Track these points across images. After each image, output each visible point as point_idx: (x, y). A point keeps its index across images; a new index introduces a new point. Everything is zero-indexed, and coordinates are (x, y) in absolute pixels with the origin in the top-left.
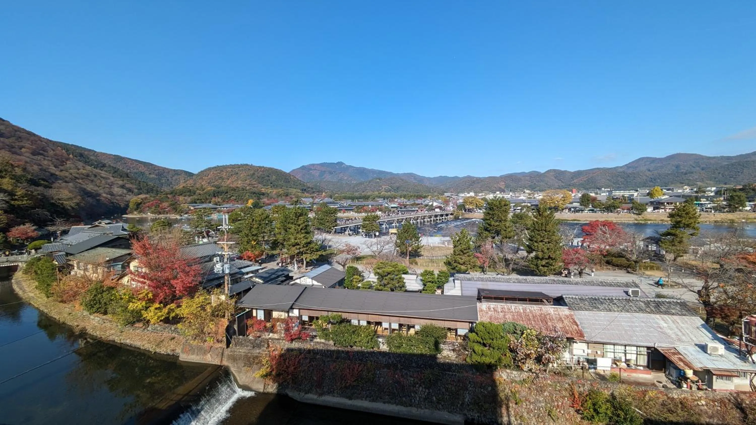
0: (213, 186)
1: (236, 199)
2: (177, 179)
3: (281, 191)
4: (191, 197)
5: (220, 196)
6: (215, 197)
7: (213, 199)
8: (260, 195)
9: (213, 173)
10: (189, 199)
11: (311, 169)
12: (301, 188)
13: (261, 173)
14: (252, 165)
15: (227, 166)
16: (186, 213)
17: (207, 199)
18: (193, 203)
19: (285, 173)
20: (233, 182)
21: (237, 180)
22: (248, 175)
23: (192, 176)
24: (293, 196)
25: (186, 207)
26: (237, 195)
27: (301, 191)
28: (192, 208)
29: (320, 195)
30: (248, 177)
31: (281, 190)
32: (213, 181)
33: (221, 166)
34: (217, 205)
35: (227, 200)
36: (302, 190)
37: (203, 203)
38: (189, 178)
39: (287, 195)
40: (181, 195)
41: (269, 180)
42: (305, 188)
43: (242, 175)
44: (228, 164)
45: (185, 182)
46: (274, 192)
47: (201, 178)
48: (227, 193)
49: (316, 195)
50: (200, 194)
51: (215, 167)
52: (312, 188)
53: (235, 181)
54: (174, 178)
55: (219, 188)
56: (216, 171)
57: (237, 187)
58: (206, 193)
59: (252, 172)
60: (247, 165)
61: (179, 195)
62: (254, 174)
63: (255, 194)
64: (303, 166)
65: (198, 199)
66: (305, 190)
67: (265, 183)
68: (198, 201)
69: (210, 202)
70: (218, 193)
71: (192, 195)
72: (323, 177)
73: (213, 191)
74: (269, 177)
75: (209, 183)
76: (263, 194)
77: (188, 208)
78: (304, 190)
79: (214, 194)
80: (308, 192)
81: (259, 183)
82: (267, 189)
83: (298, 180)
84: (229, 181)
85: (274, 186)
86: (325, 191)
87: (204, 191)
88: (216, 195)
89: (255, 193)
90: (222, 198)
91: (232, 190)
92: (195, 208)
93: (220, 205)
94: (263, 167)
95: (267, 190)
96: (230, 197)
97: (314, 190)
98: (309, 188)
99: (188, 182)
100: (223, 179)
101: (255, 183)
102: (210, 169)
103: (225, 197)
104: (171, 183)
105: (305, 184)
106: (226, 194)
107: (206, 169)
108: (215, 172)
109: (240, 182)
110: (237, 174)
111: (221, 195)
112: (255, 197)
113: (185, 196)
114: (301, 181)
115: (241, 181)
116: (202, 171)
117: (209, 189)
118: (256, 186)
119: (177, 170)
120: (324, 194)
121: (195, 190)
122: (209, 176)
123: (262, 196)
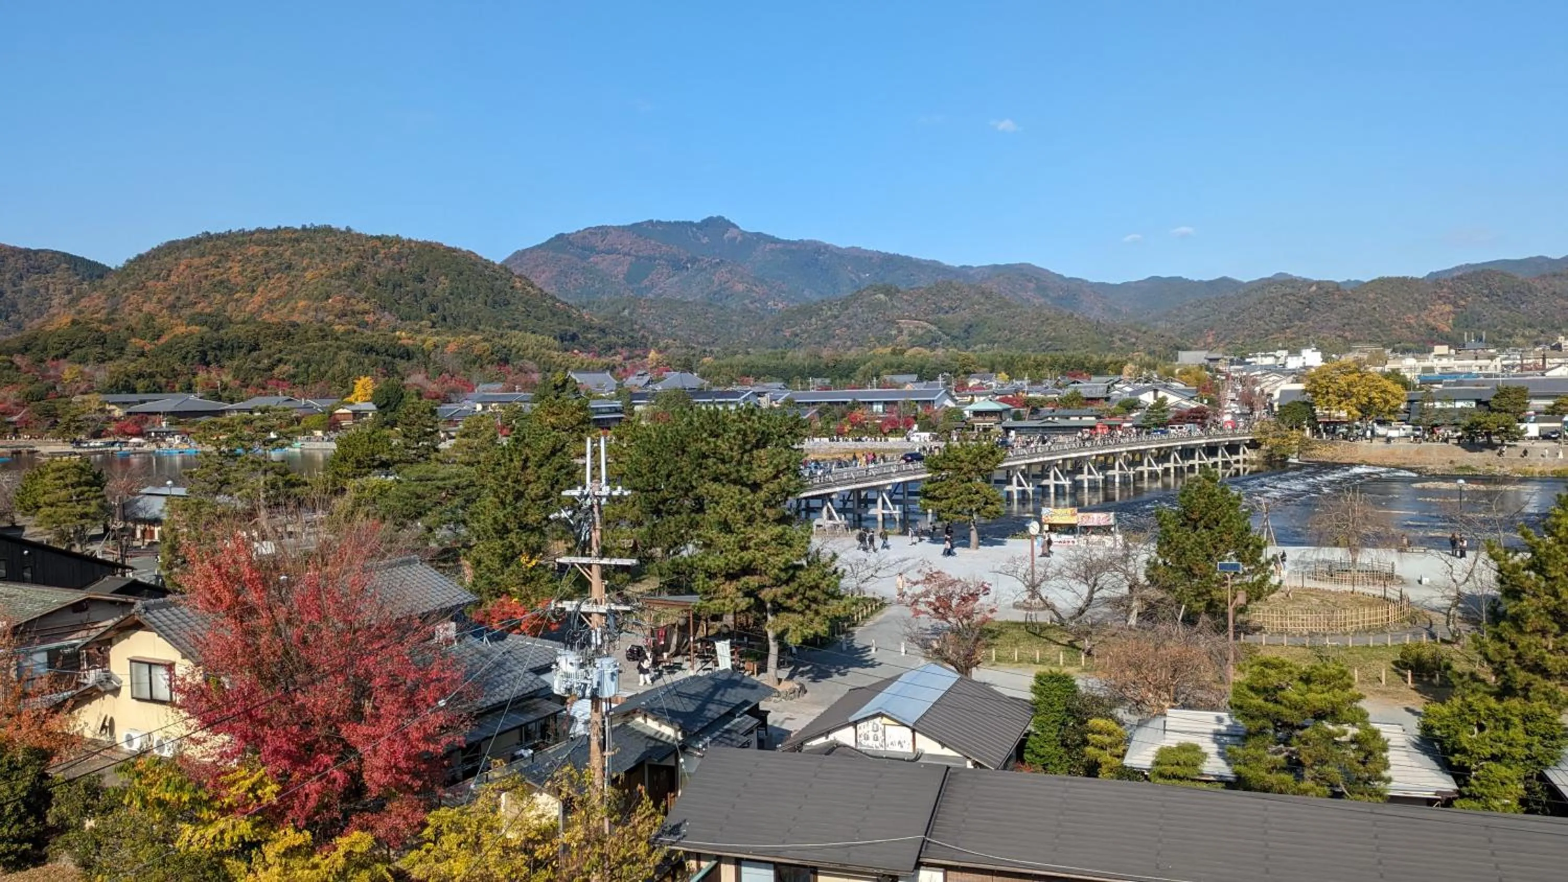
0: (192, 320)
1: (294, 376)
2: (35, 291)
3: (479, 342)
4: (111, 366)
5: (228, 363)
6: (208, 364)
7: (202, 375)
8: (394, 357)
9: (189, 266)
10: (102, 375)
11: (592, 249)
12: (558, 330)
13: (389, 264)
14: (349, 230)
15: (243, 233)
16: (97, 435)
17: (176, 374)
18: (119, 392)
19: (487, 264)
20: (271, 302)
21: (286, 297)
22: (337, 276)
23: (101, 277)
24: (531, 365)
25: (96, 406)
26: (298, 357)
27: (557, 343)
28: (118, 412)
29: (637, 361)
30: (337, 283)
31: (478, 338)
32: (192, 297)
33: (219, 236)
34: (219, 399)
35: (257, 380)
36: (562, 339)
37: (160, 390)
38: (85, 285)
39: (505, 361)
40: (66, 355)
41: (425, 295)
42: (574, 329)
43: (309, 275)
44: (251, 227)
45: (74, 301)
46: (452, 347)
47: (141, 287)
48: (255, 347)
49: (619, 358)
50: (142, 354)
51: (196, 241)
52: (602, 331)
53: (280, 298)
54: (25, 285)
55: (220, 326)
56: (202, 255)
57: (294, 325)
58: (169, 348)
59: (351, 262)
60: (328, 230)
61: (56, 358)
62: (359, 269)
63: (374, 356)
64: (560, 237)
65: (140, 376)
66: (574, 337)
67: (405, 310)
68: (140, 384)
69: (189, 388)
70: (220, 347)
71: (111, 359)
72: (646, 282)
73: (196, 340)
74: (422, 281)
75: (172, 307)
76: (408, 355)
77: (102, 410)
78: (568, 339)
79: (204, 354)
80: (584, 348)
81: (384, 308)
82: (420, 332)
83: (543, 295)
84: (257, 299)
85: (444, 319)
86: (655, 343)
87: (162, 341)
88: (210, 357)
89: (371, 350)
90: (238, 369)
91: (277, 336)
92: (129, 414)
93: (232, 401)
94: (397, 240)
95: (419, 337)
96: (271, 368)
97: (613, 338)
98: (589, 328)
99: (84, 302)
100: (232, 292)
101: (367, 306)
102: (172, 248)
103: (249, 364)
104: (14, 305)
105: (574, 313)
106: (255, 354)
107: (159, 249)
108: (196, 262)
109: (302, 304)
110: (289, 267)
111: (231, 358)
112: (375, 364)
113: (83, 361)
114: (553, 297)
115: (308, 297)
116: (140, 258)
117: (181, 330)
118: (370, 318)
119: (36, 252)
120: (652, 354)
121: (124, 334)
122: (172, 278)
123: (401, 365)
